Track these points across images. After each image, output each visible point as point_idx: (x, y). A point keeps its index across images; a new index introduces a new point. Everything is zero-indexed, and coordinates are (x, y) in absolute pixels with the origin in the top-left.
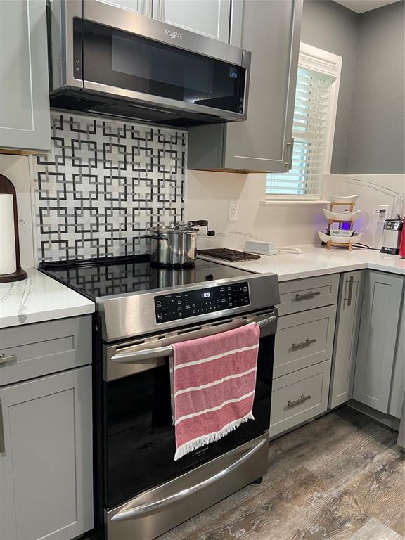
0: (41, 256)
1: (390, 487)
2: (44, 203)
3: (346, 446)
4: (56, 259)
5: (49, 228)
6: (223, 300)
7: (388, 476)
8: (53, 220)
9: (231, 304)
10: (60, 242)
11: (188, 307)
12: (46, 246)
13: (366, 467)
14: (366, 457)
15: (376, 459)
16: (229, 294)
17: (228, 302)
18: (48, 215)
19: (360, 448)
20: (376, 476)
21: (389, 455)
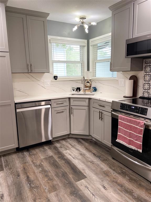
0: (143, 95)
2: (145, 82)
4: (146, 96)
5: (145, 88)
6: (137, 111)
8: (147, 86)
9: (140, 113)
10: (147, 92)
11: (127, 108)
12: (144, 93)
16: (140, 110)
17: (139, 112)
18: (145, 85)
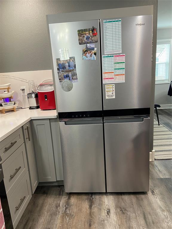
1: (73, 215)
3: (46, 208)
7: (69, 210)
13: (59, 212)
14: (57, 207)
15: (61, 205)
19: (52, 204)
20: (65, 214)
21: (64, 199)
